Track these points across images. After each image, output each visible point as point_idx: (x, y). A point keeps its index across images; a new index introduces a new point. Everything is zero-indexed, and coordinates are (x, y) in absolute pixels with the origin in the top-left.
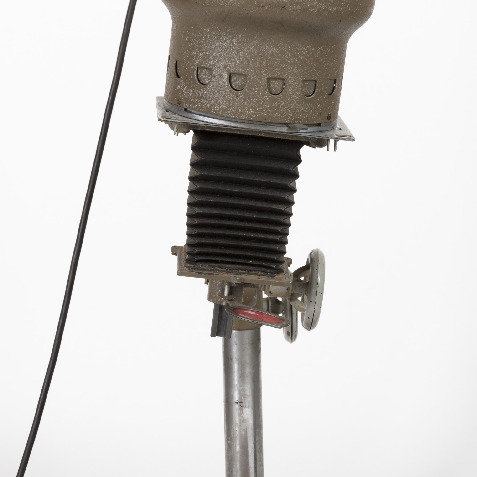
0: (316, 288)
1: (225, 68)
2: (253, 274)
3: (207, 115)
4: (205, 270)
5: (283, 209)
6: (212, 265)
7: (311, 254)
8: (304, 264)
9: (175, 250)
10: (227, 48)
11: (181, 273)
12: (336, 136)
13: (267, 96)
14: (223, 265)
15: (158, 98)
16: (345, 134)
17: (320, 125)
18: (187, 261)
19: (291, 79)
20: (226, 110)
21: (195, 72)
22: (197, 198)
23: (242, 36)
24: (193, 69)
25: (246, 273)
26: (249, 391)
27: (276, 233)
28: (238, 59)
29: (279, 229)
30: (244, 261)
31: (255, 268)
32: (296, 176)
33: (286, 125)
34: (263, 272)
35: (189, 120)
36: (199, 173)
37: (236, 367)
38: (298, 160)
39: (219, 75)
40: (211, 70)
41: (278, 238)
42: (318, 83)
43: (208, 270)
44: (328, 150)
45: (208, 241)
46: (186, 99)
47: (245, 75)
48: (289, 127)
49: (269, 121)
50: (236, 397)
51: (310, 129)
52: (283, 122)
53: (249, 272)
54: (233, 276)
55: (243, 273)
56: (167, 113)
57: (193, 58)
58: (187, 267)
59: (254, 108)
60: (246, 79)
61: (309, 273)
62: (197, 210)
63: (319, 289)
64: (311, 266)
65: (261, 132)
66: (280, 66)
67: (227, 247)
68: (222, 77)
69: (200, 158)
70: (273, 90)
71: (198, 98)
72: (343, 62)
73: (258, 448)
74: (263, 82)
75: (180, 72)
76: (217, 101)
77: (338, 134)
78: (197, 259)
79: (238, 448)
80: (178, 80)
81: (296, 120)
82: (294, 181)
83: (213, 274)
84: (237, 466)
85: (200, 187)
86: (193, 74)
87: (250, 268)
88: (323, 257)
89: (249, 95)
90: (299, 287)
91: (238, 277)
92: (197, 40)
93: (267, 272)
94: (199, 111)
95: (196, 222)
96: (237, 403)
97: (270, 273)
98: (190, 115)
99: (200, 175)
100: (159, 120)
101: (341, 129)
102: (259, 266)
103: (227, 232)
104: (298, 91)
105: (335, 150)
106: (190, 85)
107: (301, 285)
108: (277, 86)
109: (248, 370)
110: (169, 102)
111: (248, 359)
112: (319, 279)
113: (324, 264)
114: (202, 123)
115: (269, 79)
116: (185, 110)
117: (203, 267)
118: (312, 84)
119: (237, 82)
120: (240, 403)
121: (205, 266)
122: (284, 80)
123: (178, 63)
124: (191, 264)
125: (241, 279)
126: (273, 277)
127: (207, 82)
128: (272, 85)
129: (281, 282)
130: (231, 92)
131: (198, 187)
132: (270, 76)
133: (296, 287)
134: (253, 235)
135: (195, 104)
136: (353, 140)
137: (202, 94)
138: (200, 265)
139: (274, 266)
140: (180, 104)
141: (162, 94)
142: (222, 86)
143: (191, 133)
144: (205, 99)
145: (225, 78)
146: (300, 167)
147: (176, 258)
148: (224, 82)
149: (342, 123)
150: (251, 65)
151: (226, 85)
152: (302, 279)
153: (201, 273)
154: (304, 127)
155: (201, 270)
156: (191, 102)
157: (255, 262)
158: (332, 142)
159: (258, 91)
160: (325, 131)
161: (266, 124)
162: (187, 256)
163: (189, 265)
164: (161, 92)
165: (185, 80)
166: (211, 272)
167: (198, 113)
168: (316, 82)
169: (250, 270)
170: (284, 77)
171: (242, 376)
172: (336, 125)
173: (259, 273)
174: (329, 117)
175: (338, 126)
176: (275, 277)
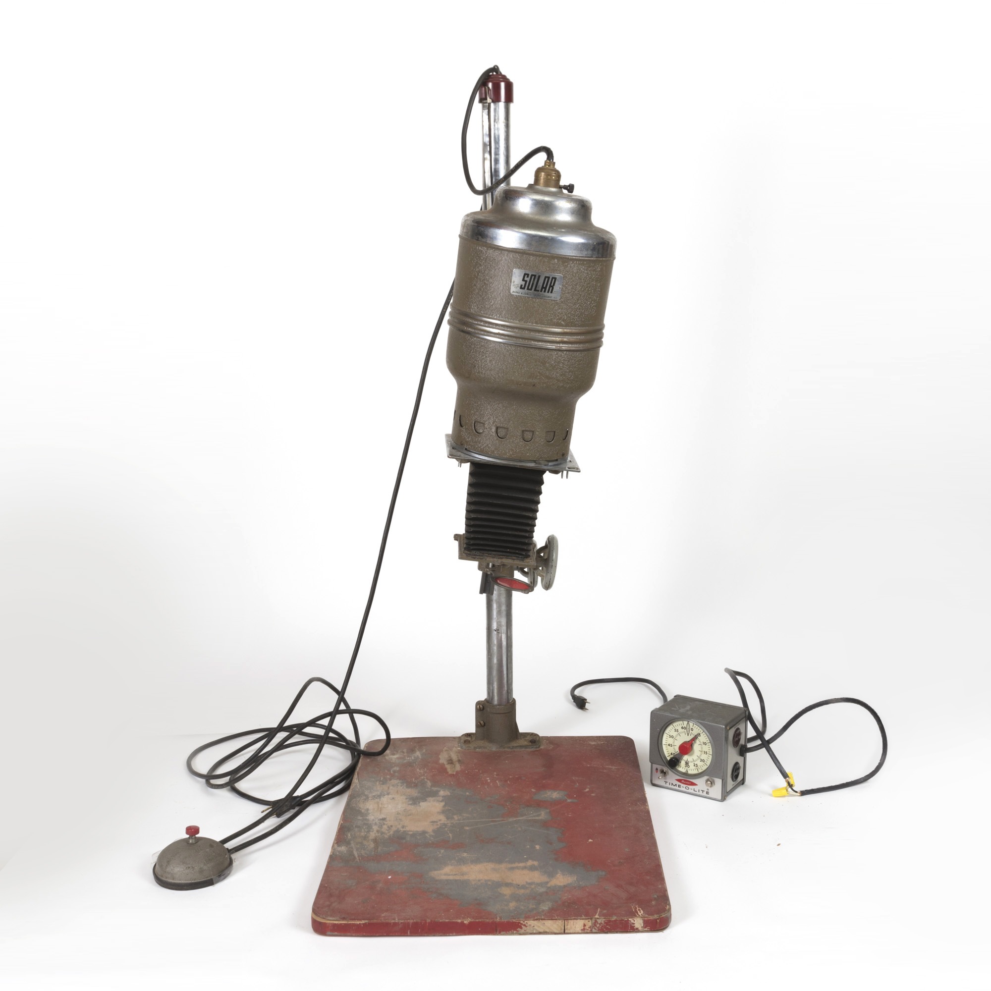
0: (552, 563)
1: (493, 423)
2: (510, 559)
3: (481, 453)
4: (477, 555)
5: (531, 515)
6: (482, 552)
7: (548, 538)
8: (544, 545)
9: (457, 537)
10: (495, 410)
11: (461, 557)
12: (567, 469)
13: (522, 443)
14: (490, 552)
15: (447, 435)
16: (574, 466)
17: (557, 460)
18: (465, 549)
19: (538, 431)
20: (494, 452)
21: (473, 425)
22: (473, 507)
23: (505, 403)
24: (472, 423)
25: (505, 558)
26: (504, 621)
27: (526, 531)
28: (503, 417)
29: (528, 528)
30: (504, 550)
31: (511, 555)
32: (540, 493)
33: (535, 461)
34: (517, 557)
35: (468, 456)
36: (474, 491)
37: (495, 606)
38: (542, 483)
39: (489, 428)
40: (484, 424)
41: (527, 535)
42: (556, 433)
43: (479, 556)
44: (562, 478)
45: (480, 536)
46: (467, 442)
47: (508, 429)
48: (536, 463)
49: (523, 459)
50: (495, 626)
51: (550, 464)
52: (532, 459)
53: (507, 557)
54: (496, 560)
55: (503, 558)
56: (454, 450)
57: (472, 415)
58: (466, 553)
59: (513, 450)
60: (508, 431)
61: (547, 551)
62: (473, 516)
63: (554, 564)
64: (549, 545)
65: (517, 466)
66: (531, 423)
67: (493, 540)
68: (491, 429)
69: (475, 481)
70: (526, 439)
71: (475, 442)
72: (573, 417)
73: (509, 661)
74: (519, 433)
75: (463, 423)
76: (488, 445)
77: (569, 466)
78: (472, 548)
79: (495, 661)
80: (461, 428)
81: (541, 458)
82: (539, 496)
83: (482, 559)
84: (495, 673)
86: (472, 426)
87: (508, 554)
88: (557, 541)
89: (509, 442)
91: (500, 561)
92: (475, 403)
93: (519, 557)
94: (475, 450)
95: (472, 524)
96: (496, 631)
97: (521, 558)
98: (469, 453)
100: (448, 457)
101: (571, 461)
102: (514, 553)
103: (493, 531)
104: (543, 439)
105: (567, 478)
106: (470, 433)
107: (541, 560)
108: (528, 435)
109: (504, 608)
110: (454, 442)
111: (503, 600)
112: (554, 557)
113: (557, 546)
114: (477, 459)
115: (523, 431)
116: (466, 449)
117: (476, 553)
118: (552, 434)
119: (502, 433)
120: (497, 630)
121: (478, 553)
122: (533, 432)
123: (461, 417)
124: (468, 551)
125: (501, 562)
126: (523, 560)
127: (481, 432)
128: (525, 435)
129: (528, 564)
130: (497, 439)
131: (474, 500)
132: (524, 429)
133: (538, 561)
134: (510, 533)
135: (472, 446)
136: (579, 472)
137: (478, 440)
138: (474, 552)
139: (524, 553)
140: (462, 445)
141: (450, 432)
142: (492, 435)
143: (469, 464)
144: (479, 443)
145: (494, 430)
146: (543, 487)
147: (457, 543)
148: (493, 433)
149: (572, 456)
150: (511, 422)
151: (494, 434)
152: (542, 554)
153: (475, 558)
154: (546, 463)
155: (475, 555)
156: (470, 445)
157: (511, 551)
158: (565, 472)
159: (516, 439)
160: (560, 464)
161: (520, 461)
162: (465, 545)
163: (467, 552)
164: (449, 430)
165: (466, 429)
166: (481, 557)
167: (475, 452)
168: (555, 432)
169: (508, 556)
170: (533, 430)
171: (499, 612)
172: (567, 458)
173: (514, 558)
174: (563, 455)
175: (569, 459)
176: (525, 561)
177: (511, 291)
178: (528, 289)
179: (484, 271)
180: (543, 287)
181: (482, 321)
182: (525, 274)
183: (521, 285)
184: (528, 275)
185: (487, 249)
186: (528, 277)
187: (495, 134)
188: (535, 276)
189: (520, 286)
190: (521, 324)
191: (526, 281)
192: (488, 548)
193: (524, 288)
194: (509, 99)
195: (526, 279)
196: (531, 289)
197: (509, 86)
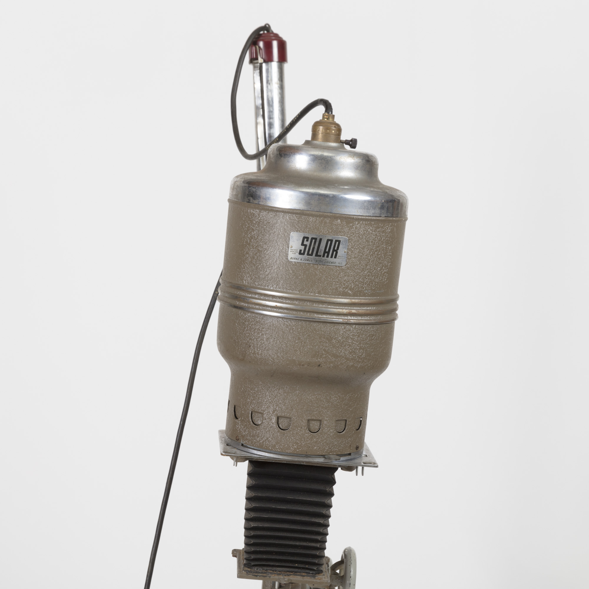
0: (349, 580)
1: (274, 412)
2: (298, 575)
3: (259, 449)
4: (259, 573)
5: (322, 522)
6: (265, 568)
7: (345, 551)
8: (340, 559)
9: (235, 553)
10: (275, 397)
11: (240, 576)
12: (362, 464)
13: (308, 434)
14: (274, 569)
15: (221, 432)
16: (371, 461)
17: (350, 454)
18: (245, 565)
19: (326, 420)
20: (275, 446)
21: (250, 415)
22: (252, 515)
23: (287, 388)
24: (248, 413)
25: (293, 575)
27: (317, 541)
28: (284, 405)
29: (319, 538)
30: (291, 565)
31: (300, 570)
32: (332, 494)
33: (324, 456)
34: (307, 573)
35: (246, 453)
36: (254, 495)
38: (333, 482)
39: (269, 418)
40: (262, 414)
41: (318, 545)
42: (347, 422)
43: (262, 573)
44: (357, 475)
45: (262, 549)
46: (243, 437)
47: (290, 418)
48: (326, 458)
49: (309, 454)
51: (342, 459)
52: (321, 454)
53: (295, 573)
54: (282, 577)
55: (290, 575)
56: (228, 447)
57: (248, 404)
58: (245, 571)
59: (298, 444)
60: (290, 421)
61: (343, 566)
62: (253, 524)
63: (352, 582)
64: (345, 560)
65: (303, 462)
66: (317, 410)
67: (277, 553)
68: (271, 420)
69: (254, 482)
70: (312, 429)
71: (252, 436)
72: (367, 403)
74: (304, 423)
75: (238, 414)
76: (268, 438)
77: (364, 461)
78: (253, 564)
80: (236, 420)
81: (331, 452)
82: (331, 499)
83: (266, 576)
85: (255, 506)
86: (248, 417)
87: (296, 570)
88: (355, 554)
89: (293, 434)
90: (336, 579)
91: (287, 578)
92: (251, 389)
93: (309, 573)
94: (253, 446)
95: (252, 534)
97: (312, 574)
98: (246, 449)
99: (254, 496)
100: (222, 454)
101: (366, 456)
102: (303, 568)
103: (277, 542)
104: (332, 429)
105: (363, 474)
106: (246, 425)
107: (337, 578)
108: (315, 425)
110: (229, 438)
112: (352, 573)
113: (355, 560)
114: (255, 456)
115: (309, 420)
116: (242, 445)
117: (258, 570)
118: (343, 423)
119: (283, 423)
121: (260, 569)
122: (320, 421)
123: (236, 407)
124: (248, 568)
125: (289, 580)
126: (314, 577)
127: (260, 423)
128: (311, 425)
129: (321, 581)
130: (278, 431)
131: (253, 505)
132: (310, 418)
133: (333, 579)
134: (298, 543)
135: (249, 440)
136: (377, 467)
137: (256, 433)
138: (255, 569)
139: (315, 568)
140: (238, 440)
141: (224, 427)
142: (272, 427)
143: (247, 462)
144: (258, 437)
145: (274, 420)
146: (335, 487)
147: (235, 560)
148: (273, 423)
149: (368, 450)
150: (294, 410)
151: (275, 425)
152: (338, 571)
153: (257, 576)
154: (338, 457)
155: (256, 573)
156: (247, 439)
157: (300, 566)
158: (360, 468)
159: (300, 430)
160: (354, 459)
161: (307, 456)
162: (245, 561)
163: (247, 569)
164: (223, 425)
165: (242, 421)
166: (265, 575)
167: (252, 447)
168: (346, 421)
169: (296, 572)
170: (320, 418)
172: (362, 452)
173: (304, 574)
174: (357, 448)
175: (364, 453)
176: (316, 578)
177: (289, 258)
178: (308, 254)
179: (258, 236)
180: (325, 252)
181: (256, 293)
182: (304, 238)
183: (301, 251)
184: (308, 238)
185: (260, 212)
186: (307, 241)
187: (268, 96)
188: (316, 239)
189: (299, 251)
190: (301, 295)
191: (306, 246)
192: (272, 564)
193: (303, 254)
194: (283, 58)
195: (305, 243)
196: (312, 255)
197: (282, 45)
